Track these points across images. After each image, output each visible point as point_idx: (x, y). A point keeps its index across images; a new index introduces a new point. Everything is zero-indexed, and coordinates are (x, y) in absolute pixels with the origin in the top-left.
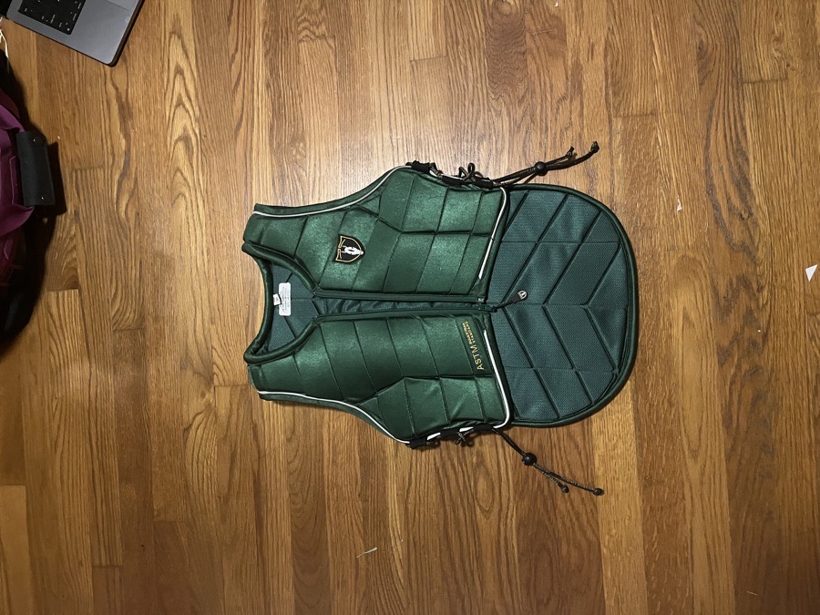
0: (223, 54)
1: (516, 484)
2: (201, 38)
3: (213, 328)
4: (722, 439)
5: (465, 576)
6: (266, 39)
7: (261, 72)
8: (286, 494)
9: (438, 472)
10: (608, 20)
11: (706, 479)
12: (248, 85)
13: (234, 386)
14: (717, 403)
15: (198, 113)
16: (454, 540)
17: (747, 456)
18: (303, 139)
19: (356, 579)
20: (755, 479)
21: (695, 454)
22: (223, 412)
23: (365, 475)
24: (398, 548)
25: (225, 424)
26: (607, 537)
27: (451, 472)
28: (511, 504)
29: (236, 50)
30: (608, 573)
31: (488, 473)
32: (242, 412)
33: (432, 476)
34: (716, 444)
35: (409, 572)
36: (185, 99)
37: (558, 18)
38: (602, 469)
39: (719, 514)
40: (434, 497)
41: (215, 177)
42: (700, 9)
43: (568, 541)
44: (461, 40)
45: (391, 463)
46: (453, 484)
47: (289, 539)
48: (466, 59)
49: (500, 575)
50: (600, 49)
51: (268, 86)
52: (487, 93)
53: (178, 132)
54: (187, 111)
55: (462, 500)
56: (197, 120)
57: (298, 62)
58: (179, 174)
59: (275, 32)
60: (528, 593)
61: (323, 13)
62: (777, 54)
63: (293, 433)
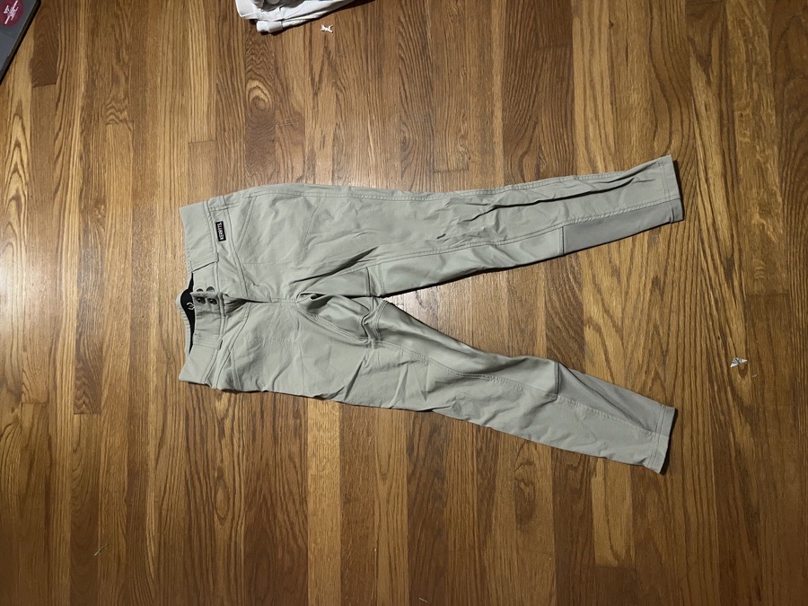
0: (50, 132)
1: (246, 497)
2: (35, 120)
3: (25, 354)
4: (405, 465)
5: (202, 574)
6: (83, 121)
7: (77, 146)
8: (68, 497)
9: (187, 484)
10: (336, 117)
11: (392, 498)
12: (66, 158)
13: (36, 403)
14: (404, 434)
15: (27, 178)
16: (196, 544)
17: (423, 479)
18: (104, 203)
19: (118, 571)
20: (429, 500)
21: (384, 476)
22: (26, 424)
23: (131, 484)
24: (152, 549)
25: (28, 435)
26: (313, 545)
27: (197, 484)
28: (242, 513)
29: (60, 129)
30: (312, 576)
31: (225, 487)
32: (41, 425)
33: (182, 488)
34: (401, 469)
35: (159, 569)
36: (19, 167)
37: (299, 114)
38: (313, 486)
39: (400, 527)
40: (182, 505)
41: (36, 230)
42: (405, 112)
43: (283, 546)
44: (227, 129)
45: (151, 475)
46: (198, 494)
47: (68, 535)
48: (230, 144)
49: (229, 575)
50: (329, 141)
51: (81, 159)
52: (245, 172)
53: (12, 193)
54: (20, 176)
55: (204, 509)
56: (26, 184)
57: (105, 140)
58: (10, 227)
59: (90, 116)
60: (250, 591)
61: (126, 101)
62: (461, 149)
63: (78, 445)
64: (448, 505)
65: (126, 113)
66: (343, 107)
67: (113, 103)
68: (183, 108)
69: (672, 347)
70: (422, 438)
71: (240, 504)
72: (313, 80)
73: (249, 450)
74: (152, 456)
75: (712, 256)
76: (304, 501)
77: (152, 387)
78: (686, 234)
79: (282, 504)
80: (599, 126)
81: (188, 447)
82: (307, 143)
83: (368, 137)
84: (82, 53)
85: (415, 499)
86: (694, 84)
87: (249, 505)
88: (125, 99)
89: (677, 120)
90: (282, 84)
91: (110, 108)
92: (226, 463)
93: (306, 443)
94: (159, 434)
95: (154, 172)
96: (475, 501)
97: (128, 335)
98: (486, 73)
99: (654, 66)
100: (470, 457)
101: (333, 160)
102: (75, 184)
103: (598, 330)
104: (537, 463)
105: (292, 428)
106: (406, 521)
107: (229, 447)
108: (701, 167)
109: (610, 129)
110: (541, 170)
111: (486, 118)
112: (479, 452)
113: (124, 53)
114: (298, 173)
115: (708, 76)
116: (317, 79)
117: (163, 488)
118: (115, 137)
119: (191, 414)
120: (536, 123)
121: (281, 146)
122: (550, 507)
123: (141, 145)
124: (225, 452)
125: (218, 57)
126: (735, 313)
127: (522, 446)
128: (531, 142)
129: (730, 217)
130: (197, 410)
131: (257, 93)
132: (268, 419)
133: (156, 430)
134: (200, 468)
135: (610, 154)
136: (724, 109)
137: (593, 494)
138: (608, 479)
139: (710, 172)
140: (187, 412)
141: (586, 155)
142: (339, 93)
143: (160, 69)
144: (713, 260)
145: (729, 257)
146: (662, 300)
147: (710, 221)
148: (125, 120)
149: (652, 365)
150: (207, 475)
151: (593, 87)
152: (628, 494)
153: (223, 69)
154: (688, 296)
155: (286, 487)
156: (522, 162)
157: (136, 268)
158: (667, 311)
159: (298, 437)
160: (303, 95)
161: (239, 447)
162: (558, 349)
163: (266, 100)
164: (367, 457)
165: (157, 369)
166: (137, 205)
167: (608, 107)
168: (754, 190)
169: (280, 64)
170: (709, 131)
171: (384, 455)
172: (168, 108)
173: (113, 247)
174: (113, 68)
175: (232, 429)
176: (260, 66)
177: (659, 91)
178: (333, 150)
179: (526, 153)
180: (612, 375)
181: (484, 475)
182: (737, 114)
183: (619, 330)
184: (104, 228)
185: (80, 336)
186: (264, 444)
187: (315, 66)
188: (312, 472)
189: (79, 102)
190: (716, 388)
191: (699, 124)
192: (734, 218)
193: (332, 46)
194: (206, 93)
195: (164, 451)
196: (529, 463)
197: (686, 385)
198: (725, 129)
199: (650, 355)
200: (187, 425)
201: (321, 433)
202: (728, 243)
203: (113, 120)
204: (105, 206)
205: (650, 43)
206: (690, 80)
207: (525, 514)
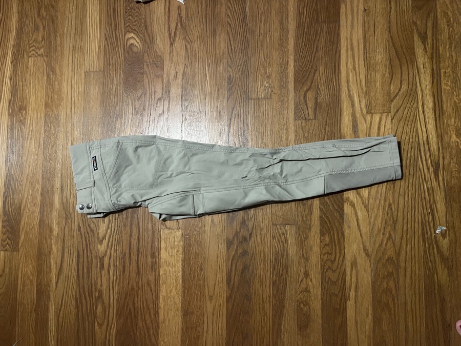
64: (253, 318)
65: (42, 50)
66: (190, 53)
67: (34, 43)
68: (81, 49)
69: (400, 219)
70: (237, 273)
71: (113, 314)
72: (170, 34)
73: (120, 279)
74: (53, 282)
75: (426, 160)
76: (157, 313)
77: (54, 234)
78: (410, 146)
79: (142, 315)
80: (356, 74)
81: (78, 276)
82: (165, 76)
83: (206, 74)
84: (15, 10)
85: (231, 313)
86: (417, 51)
87: (119, 315)
88: (42, 40)
89: (405, 73)
90: (149, 36)
91: (32, 46)
92: (104, 287)
93: (159, 275)
94: (58, 267)
95: (60, 90)
96: (271, 315)
97: (39, 198)
98: (284, 36)
99: (392, 38)
100: (268, 285)
101: (182, 88)
102: (6, 95)
103: (353, 205)
104: (312, 291)
105: (150, 264)
106: (225, 328)
107: (107, 276)
108: (420, 104)
109: (363, 76)
110: (318, 101)
111: (283, 66)
112: (274, 283)
113: (43, 11)
114: (159, 95)
115: (425, 46)
116: (173, 34)
117: (60, 303)
118: (34, 65)
119: (81, 253)
120: (316, 70)
121: (147, 76)
122: (320, 320)
123: (52, 72)
124: (104, 279)
125: (107, 16)
126: (439, 197)
127: (303, 279)
128: (312, 83)
129: (438, 136)
130: (85, 251)
131: (132, 41)
132: (134, 258)
133: (56, 263)
134: (86, 289)
135: (363, 92)
136: (434, 68)
137: (348, 311)
138: (357, 303)
139: (425, 107)
140: (78, 252)
141: (347, 92)
142: (187, 44)
143: (67, 22)
144: (426, 163)
145: (437, 161)
146: (394, 187)
147: (425, 138)
148: (42, 54)
149: (387, 229)
150: (90, 294)
151: (352, 49)
152: (370, 312)
153: (109, 24)
154: (410, 186)
155: (145, 304)
156: (306, 95)
157: (46, 154)
158: (396, 195)
159: (154, 271)
160: (163, 44)
161: (114, 276)
162: (327, 217)
163: (139, 47)
164: (200, 286)
165: (58, 222)
166: (47, 112)
167: (362, 63)
168: (453, 120)
169: (148, 24)
170: (425, 82)
171: (211, 283)
172: (71, 48)
173: (31, 140)
174: (35, 20)
175: (109, 264)
176: (135, 24)
177: (394, 54)
178: (182, 81)
179: (308, 90)
180: (361, 235)
181: (277, 299)
182: (442, 71)
183: (366, 206)
184: (24, 126)
185: (6, 199)
186: (131, 274)
187: (171, 25)
188: (163, 293)
189: (11, 42)
190: (427, 245)
191: (419, 76)
192: (440, 137)
193: (183, 13)
194: (97, 40)
195: (62, 277)
196: (307, 291)
197: (409, 243)
198: (435, 81)
199: (386, 222)
200: (78, 261)
201: (170, 268)
202: (436, 153)
203: (34, 54)
204: (26, 112)
205: (389, 23)
206: (414, 48)
207: (304, 325)
